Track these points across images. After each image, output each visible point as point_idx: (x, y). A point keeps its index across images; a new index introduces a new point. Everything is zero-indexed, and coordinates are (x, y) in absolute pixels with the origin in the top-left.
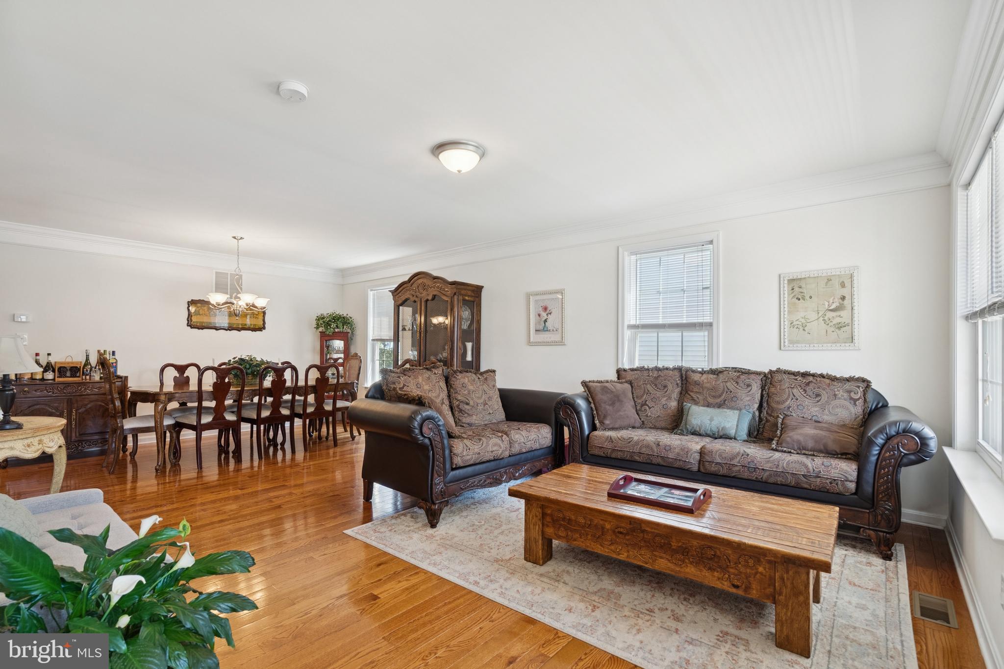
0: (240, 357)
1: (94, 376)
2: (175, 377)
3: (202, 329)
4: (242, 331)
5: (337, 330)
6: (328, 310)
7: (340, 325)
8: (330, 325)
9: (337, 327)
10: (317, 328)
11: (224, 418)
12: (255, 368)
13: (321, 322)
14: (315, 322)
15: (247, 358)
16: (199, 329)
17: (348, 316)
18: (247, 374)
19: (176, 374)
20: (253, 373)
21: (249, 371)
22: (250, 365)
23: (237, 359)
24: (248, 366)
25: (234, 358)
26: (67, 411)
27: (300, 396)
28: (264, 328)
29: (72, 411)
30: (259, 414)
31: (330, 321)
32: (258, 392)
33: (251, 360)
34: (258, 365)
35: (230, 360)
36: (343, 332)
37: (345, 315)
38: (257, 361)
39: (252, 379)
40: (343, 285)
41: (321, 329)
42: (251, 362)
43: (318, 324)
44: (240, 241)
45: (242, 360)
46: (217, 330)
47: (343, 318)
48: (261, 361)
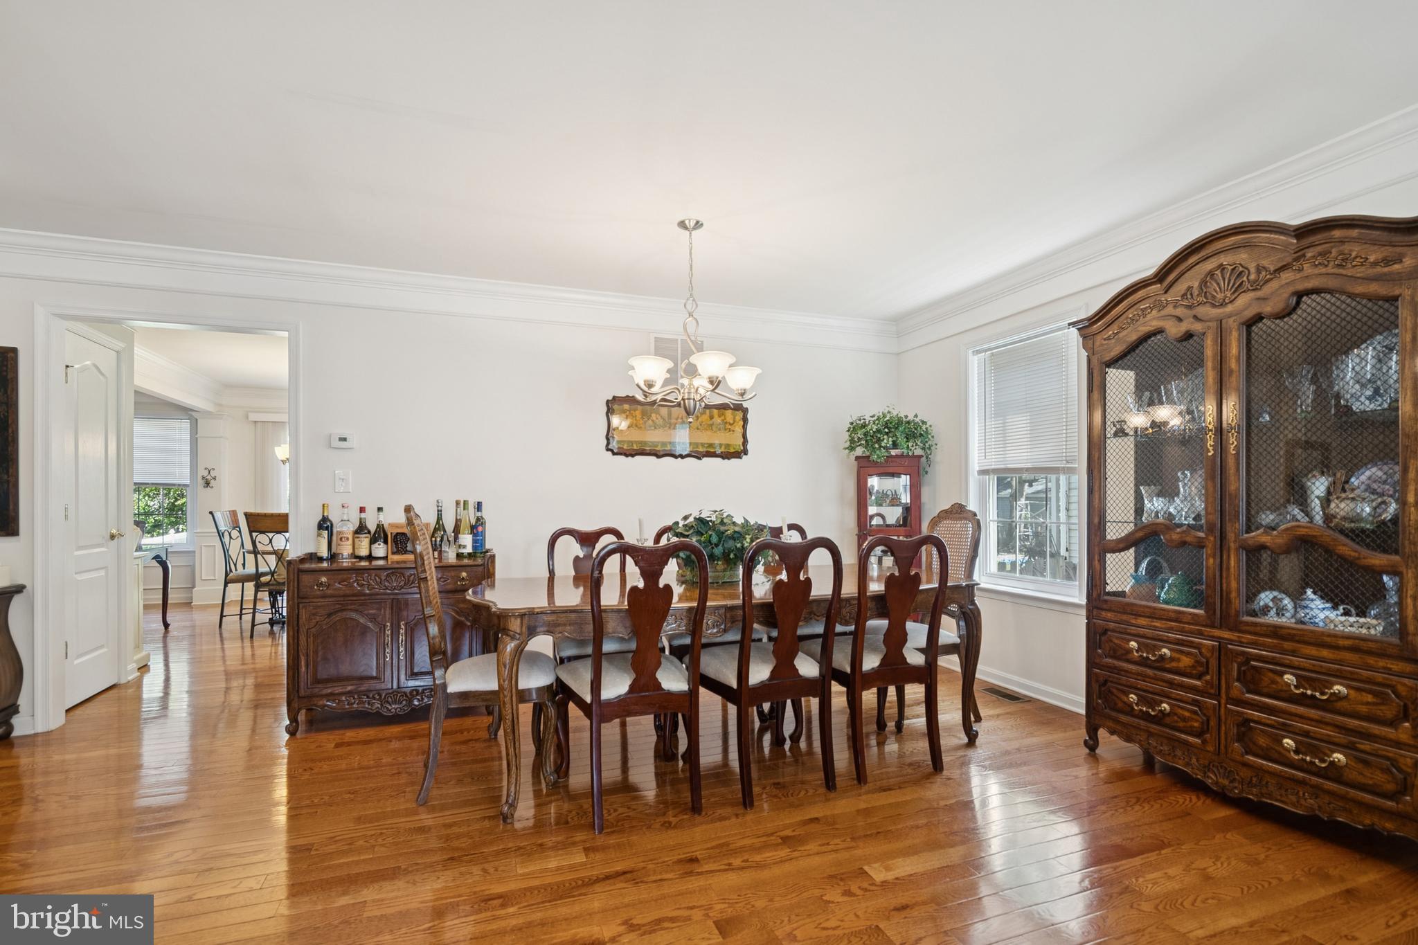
0: (696, 514)
1: (445, 552)
2: (577, 559)
3: (633, 456)
4: (705, 459)
5: (893, 452)
6: (871, 408)
7: (901, 440)
8: (879, 441)
9: (895, 445)
10: (852, 449)
11: (658, 685)
12: (730, 544)
13: (860, 434)
14: (846, 436)
15: (713, 518)
16: (626, 455)
17: (917, 420)
18: (712, 557)
19: (577, 550)
20: (725, 555)
21: (718, 551)
22: (720, 534)
23: (691, 519)
24: (714, 539)
25: (685, 518)
26: (392, 625)
27: (846, 624)
28: (745, 452)
29: (399, 627)
30: (743, 674)
31: (878, 431)
32: (740, 612)
33: (722, 523)
34: (737, 536)
35: (677, 523)
36: (908, 456)
37: (911, 417)
38: (734, 523)
39: (725, 570)
40: (898, 354)
41: (859, 451)
42: (722, 528)
43: (852, 441)
44: (693, 232)
45: (700, 521)
46: (659, 456)
47: (908, 422)
48: (743, 526)
